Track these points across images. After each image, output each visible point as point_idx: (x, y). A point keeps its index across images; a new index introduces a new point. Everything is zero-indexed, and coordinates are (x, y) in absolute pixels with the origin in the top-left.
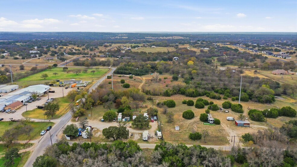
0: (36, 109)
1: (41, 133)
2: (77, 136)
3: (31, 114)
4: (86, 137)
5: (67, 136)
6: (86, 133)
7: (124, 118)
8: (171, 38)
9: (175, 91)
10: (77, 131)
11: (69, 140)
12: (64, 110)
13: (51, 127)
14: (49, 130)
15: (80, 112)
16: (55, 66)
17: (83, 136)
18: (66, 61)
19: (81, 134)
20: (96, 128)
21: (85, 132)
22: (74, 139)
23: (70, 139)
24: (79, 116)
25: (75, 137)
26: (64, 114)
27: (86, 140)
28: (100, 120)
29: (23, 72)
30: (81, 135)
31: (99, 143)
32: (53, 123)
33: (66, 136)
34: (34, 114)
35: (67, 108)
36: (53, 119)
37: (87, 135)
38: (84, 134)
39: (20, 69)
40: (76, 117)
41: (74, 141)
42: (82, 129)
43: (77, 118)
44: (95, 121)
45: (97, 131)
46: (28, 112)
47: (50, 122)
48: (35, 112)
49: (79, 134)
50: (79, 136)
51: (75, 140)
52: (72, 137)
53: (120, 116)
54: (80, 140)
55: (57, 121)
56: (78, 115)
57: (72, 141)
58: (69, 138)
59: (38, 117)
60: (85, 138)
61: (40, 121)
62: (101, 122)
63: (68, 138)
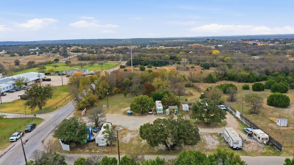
0: (18, 100)
1: (11, 138)
2: (85, 141)
3: (7, 107)
4: (105, 144)
5: (63, 142)
6: (106, 134)
7: (167, 108)
8: (176, 41)
9: (219, 76)
10: (84, 131)
11: (66, 152)
12: (62, 100)
13: (34, 126)
14: (30, 132)
15: (89, 100)
16: (57, 60)
17: (97, 142)
18: (69, 57)
19: (92, 138)
20: (120, 126)
21: (103, 133)
22: (79, 149)
23: (68, 149)
24: (88, 107)
25: (79, 143)
26: (61, 106)
27: (106, 150)
28: (125, 113)
29: (17, 67)
30: (94, 140)
31: (140, 157)
32: (41, 120)
33: (61, 142)
34: (12, 107)
35: (67, 98)
36: (41, 113)
37: (106, 140)
38: (100, 137)
39: (15, 65)
40: (81, 109)
41: (79, 153)
42: (94, 128)
43: (84, 111)
44: (115, 115)
45: (123, 132)
46: (4, 105)
47: (36, 118)
48: (15, 104)
49: (88, 137)
50: (89, 141)
51: (81, 151)
52: (74, 145)
53: (159, 105)
54: (91, 150)
55: (47, 117)
56: (85, 106)
57: (74, 153)
58: (68, 146)
59: (17, 111)
60: (102, 146)
61: (18, 116)
62: (127, 116)
63: (66, 147)
